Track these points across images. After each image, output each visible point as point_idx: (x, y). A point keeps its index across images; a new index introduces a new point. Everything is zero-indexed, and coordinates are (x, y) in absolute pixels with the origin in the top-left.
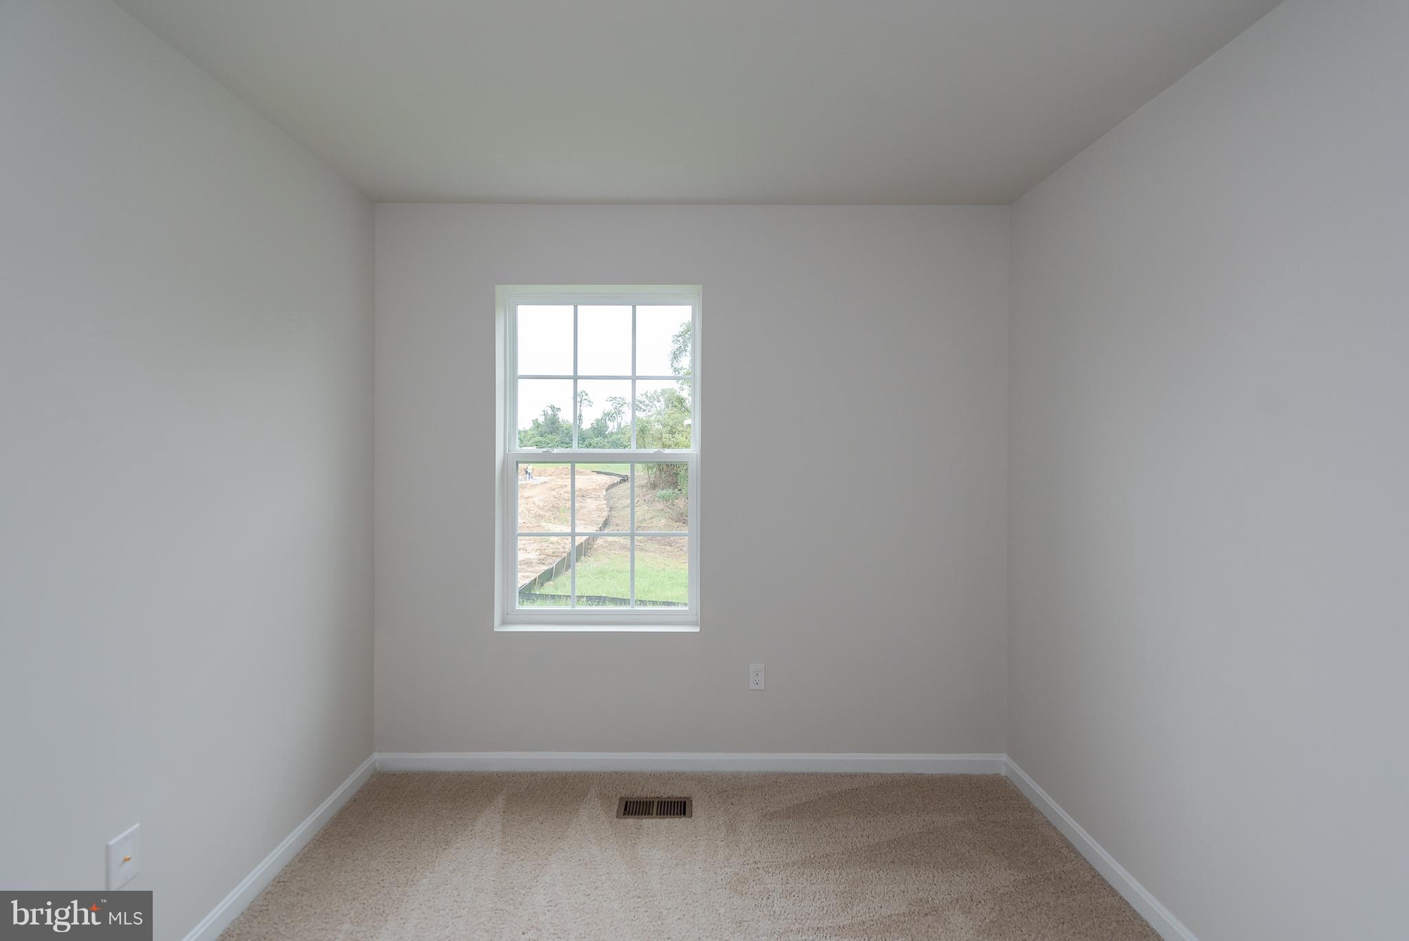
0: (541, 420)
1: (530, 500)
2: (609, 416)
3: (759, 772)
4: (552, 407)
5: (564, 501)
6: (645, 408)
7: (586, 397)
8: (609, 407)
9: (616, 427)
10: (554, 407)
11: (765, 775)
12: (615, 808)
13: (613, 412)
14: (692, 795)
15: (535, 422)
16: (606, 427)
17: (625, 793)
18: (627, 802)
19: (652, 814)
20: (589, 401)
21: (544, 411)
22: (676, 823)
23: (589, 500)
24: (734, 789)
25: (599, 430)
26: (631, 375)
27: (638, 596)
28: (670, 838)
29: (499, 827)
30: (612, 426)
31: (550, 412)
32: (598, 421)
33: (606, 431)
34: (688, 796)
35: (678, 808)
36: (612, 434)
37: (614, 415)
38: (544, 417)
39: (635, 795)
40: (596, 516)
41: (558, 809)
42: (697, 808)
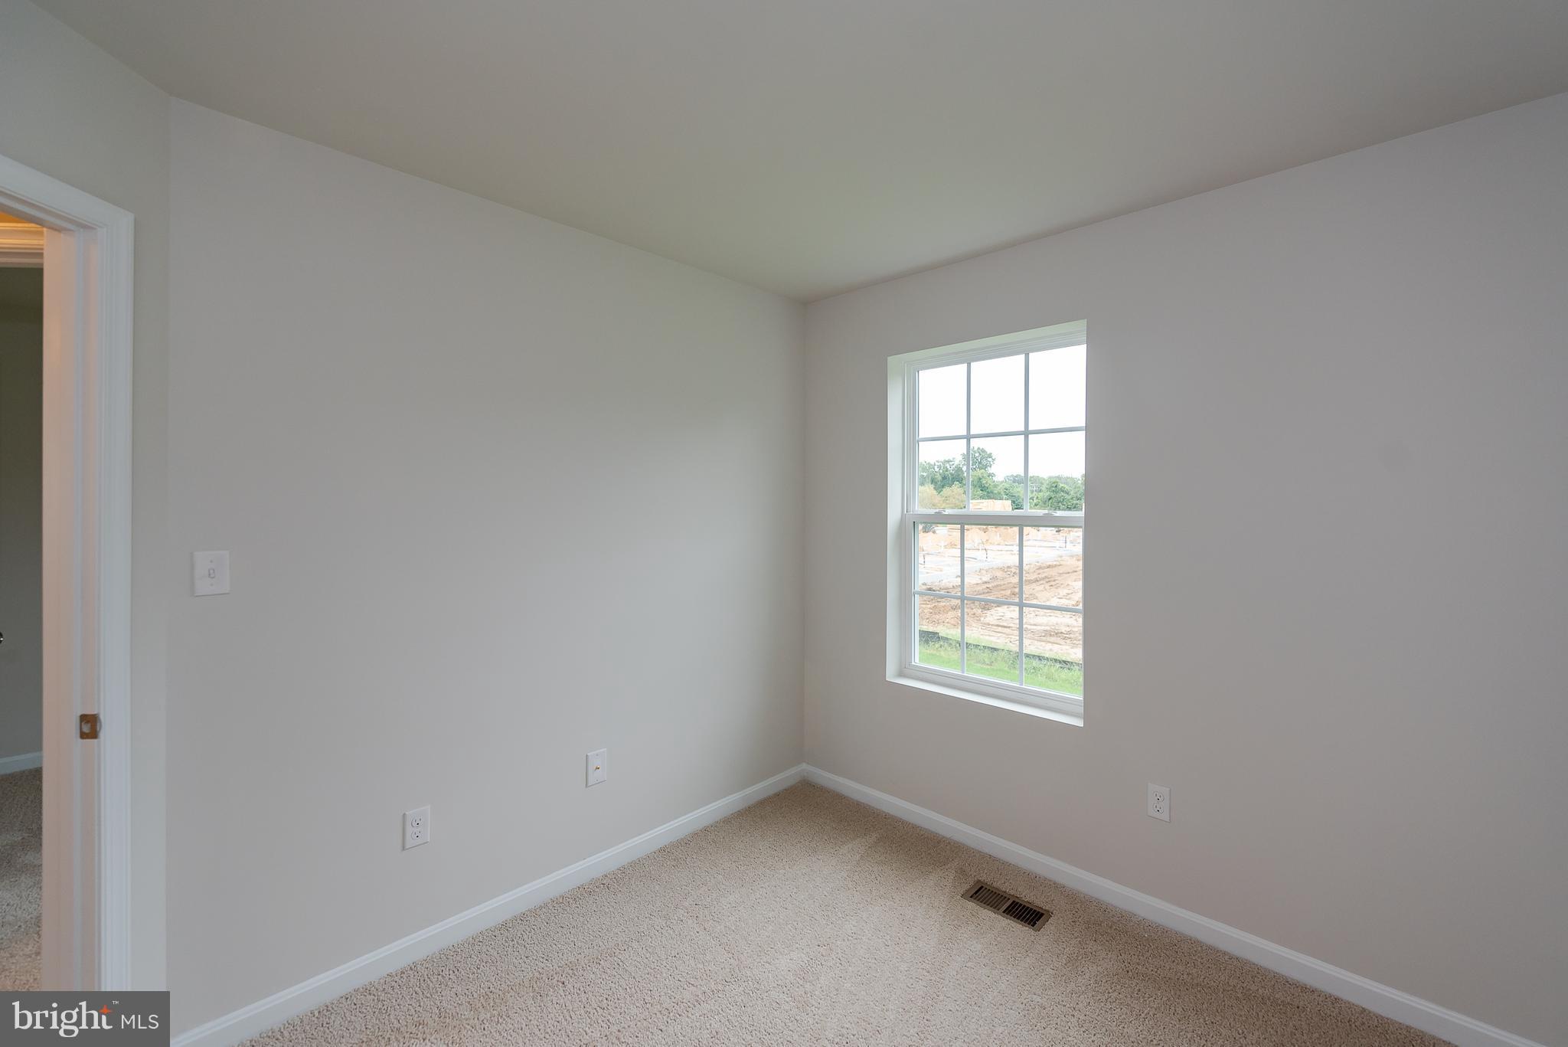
3: (1160, 925)
11: (1165, 931)
12: (967, 887)
14: (1055, 911)
17: (984, 877)
18: (982, 887)
19: (998, 910)
22: (1017, 929)
24: (1111, 927)
26: (1023, 430)
28: (999, 939)
29: (858, 857)
34: (1051, 910)
35: (1028, 915)
39: (995, 885)
41: (913, 864)
42: (1050, 927)
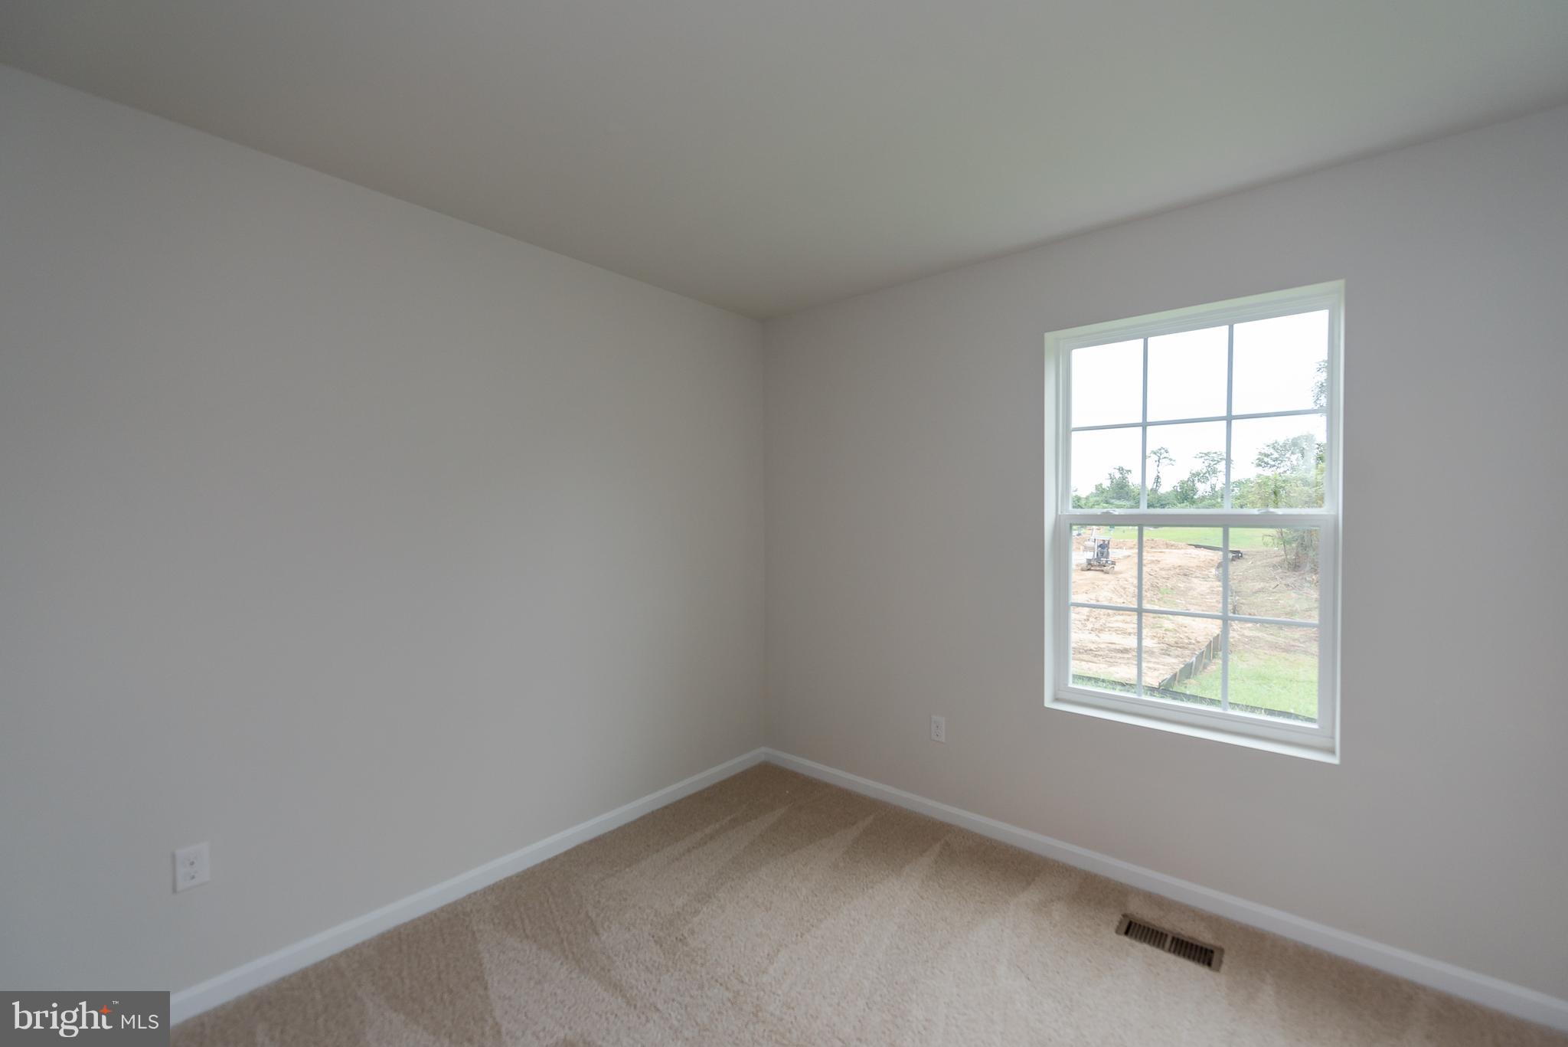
0: (1106, 484)
1: (1120, 576)
2: (1202, 477)
4: (1121, 469)
5: (1164, 580)
6: (1273, 463)
7: (1165, 455)
8: (1199, 466)
9: (1209, 489)
10: (1123, 469)
13: (1204, 471)
15: (1099, 487)
16: (1194, 490)
20: (1171, 460)
21: (1110, 475)
23: (1195, 581)
25: (1185, 494)
27: (1231, 699)
30: (1202, 489)
31: (1118, 475)
32: (1183, 483)
33: (1194, 495)
36: (1203, 498)
37: (1207, 475)
38: (1110, 481)
40: (1214, 601)
